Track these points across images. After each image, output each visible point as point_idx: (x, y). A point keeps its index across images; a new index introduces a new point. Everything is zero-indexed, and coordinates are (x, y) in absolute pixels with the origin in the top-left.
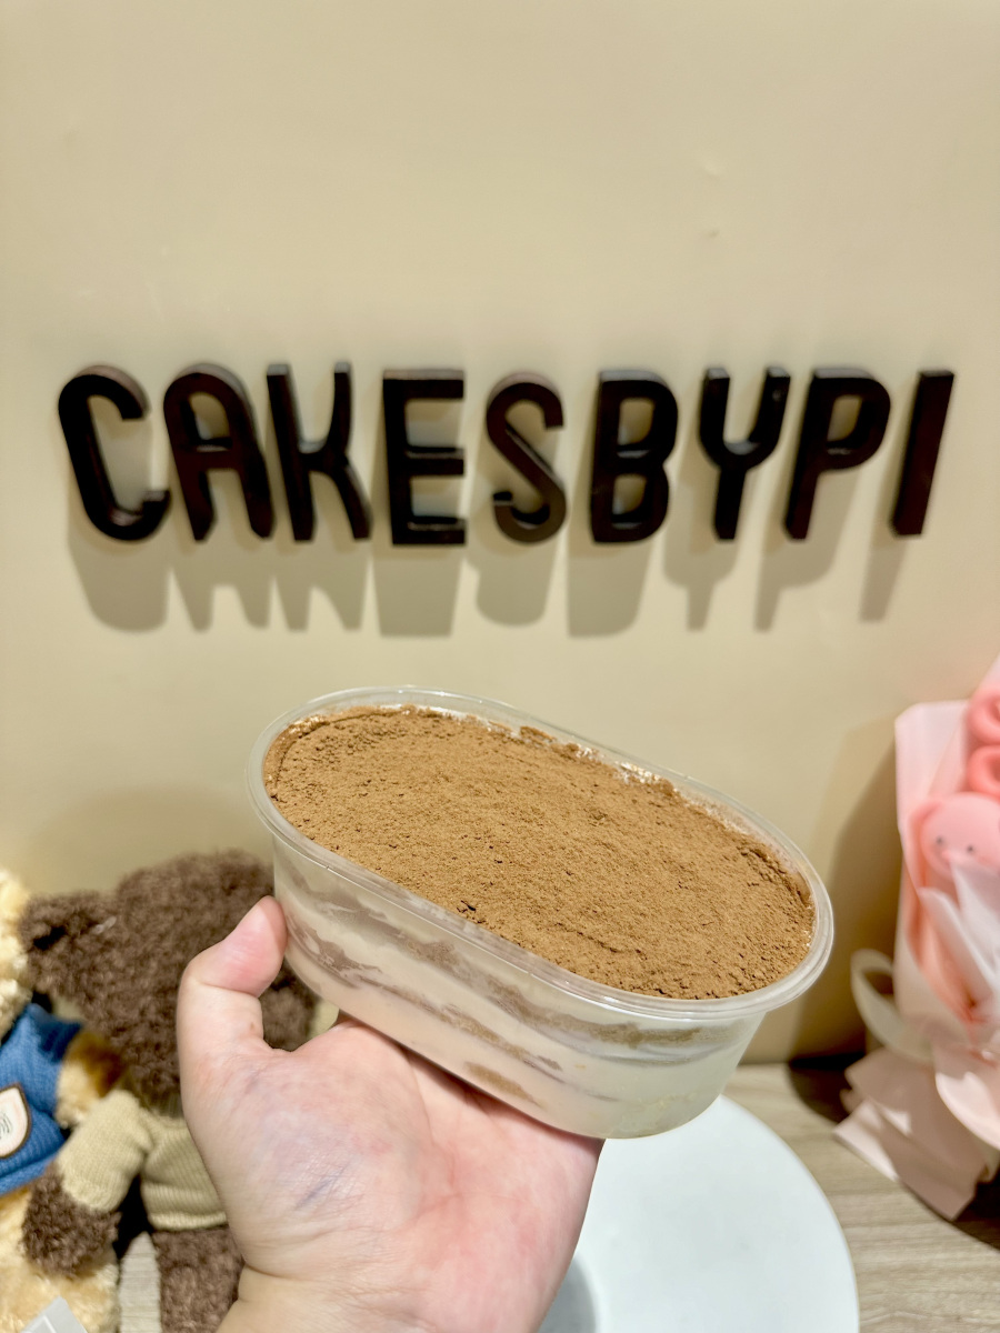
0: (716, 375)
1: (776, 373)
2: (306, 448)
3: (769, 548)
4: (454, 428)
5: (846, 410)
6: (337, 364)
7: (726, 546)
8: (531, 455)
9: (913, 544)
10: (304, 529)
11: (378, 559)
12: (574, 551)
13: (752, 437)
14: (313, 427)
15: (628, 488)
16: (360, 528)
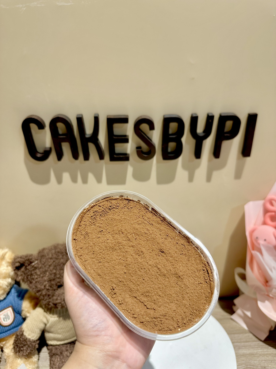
0: (194, 115)
1: (210, 115)
2: (87, 136)
3: (210, 160)
4: (126, 130)
5: (229, 124)
6: (95, 114)
7: (198, 160)
8: (146, 137)
9: (248, 159)
10: (86, 158)
11: (106, 165)
12: (158, 162)
13: (204, 132)
14: (89, 130)
15: (172, 145)
16: (101, 157)
